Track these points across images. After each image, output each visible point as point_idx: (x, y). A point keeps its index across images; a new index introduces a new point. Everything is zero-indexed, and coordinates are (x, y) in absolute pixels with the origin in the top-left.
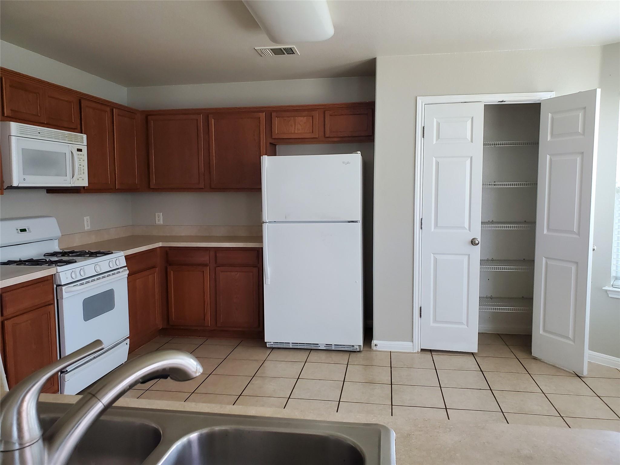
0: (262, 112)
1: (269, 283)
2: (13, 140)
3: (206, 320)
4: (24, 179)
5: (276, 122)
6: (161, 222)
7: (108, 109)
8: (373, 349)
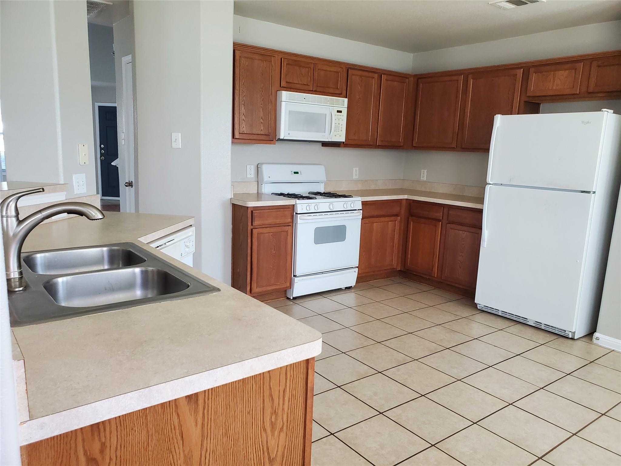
0: (521, 68)
1: (485, 246)
2: (283, 104)
3: (433, 271)
4: (289, 134)
5: (533, 77)
6: (425, 179)
7: (376, 76)
8: (593, 342)
